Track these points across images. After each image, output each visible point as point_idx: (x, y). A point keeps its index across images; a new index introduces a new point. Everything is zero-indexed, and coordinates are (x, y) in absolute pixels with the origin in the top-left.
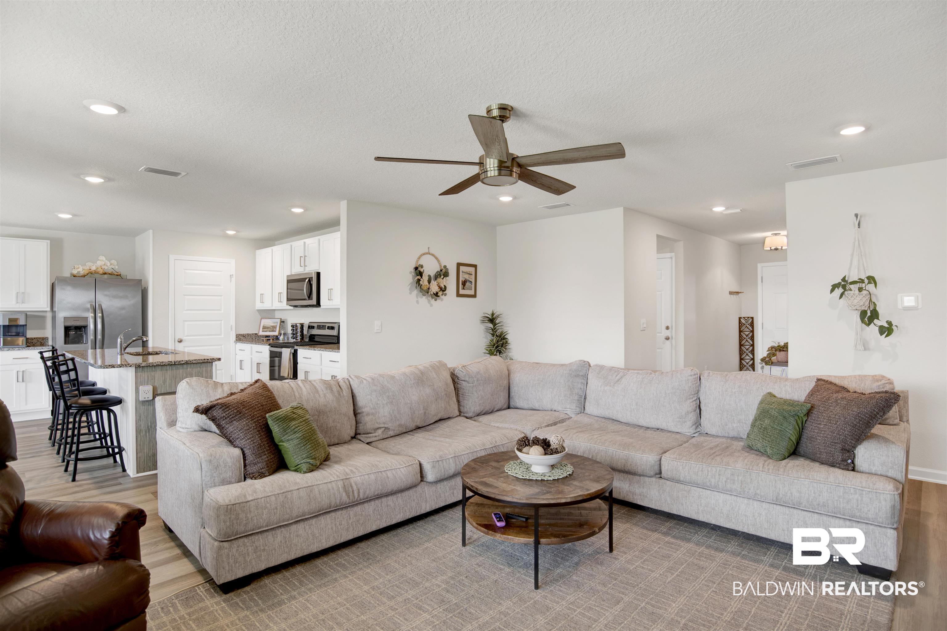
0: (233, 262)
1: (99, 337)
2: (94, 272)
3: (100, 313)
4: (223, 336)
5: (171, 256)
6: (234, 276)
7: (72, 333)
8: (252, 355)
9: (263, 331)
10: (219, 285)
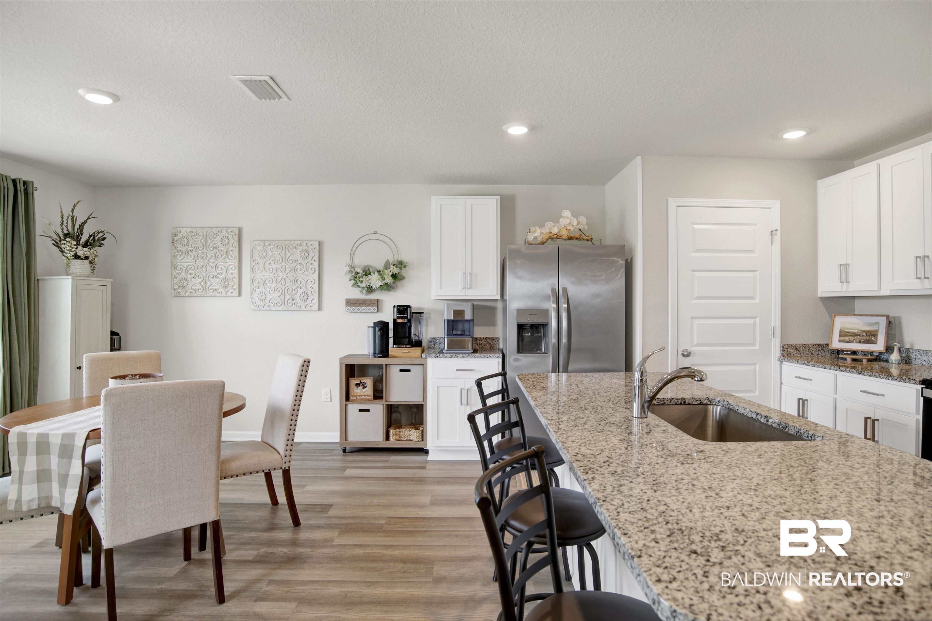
0: (776, 206)
1: (564, 340)
2: (555, 236)
3: (564, 303)
4: (757, 347)
5: (670, 200)
6: (779, 233)
7: (526, 335)
8: (836, 393)
9: (840, 341)
10: (751, 251)
